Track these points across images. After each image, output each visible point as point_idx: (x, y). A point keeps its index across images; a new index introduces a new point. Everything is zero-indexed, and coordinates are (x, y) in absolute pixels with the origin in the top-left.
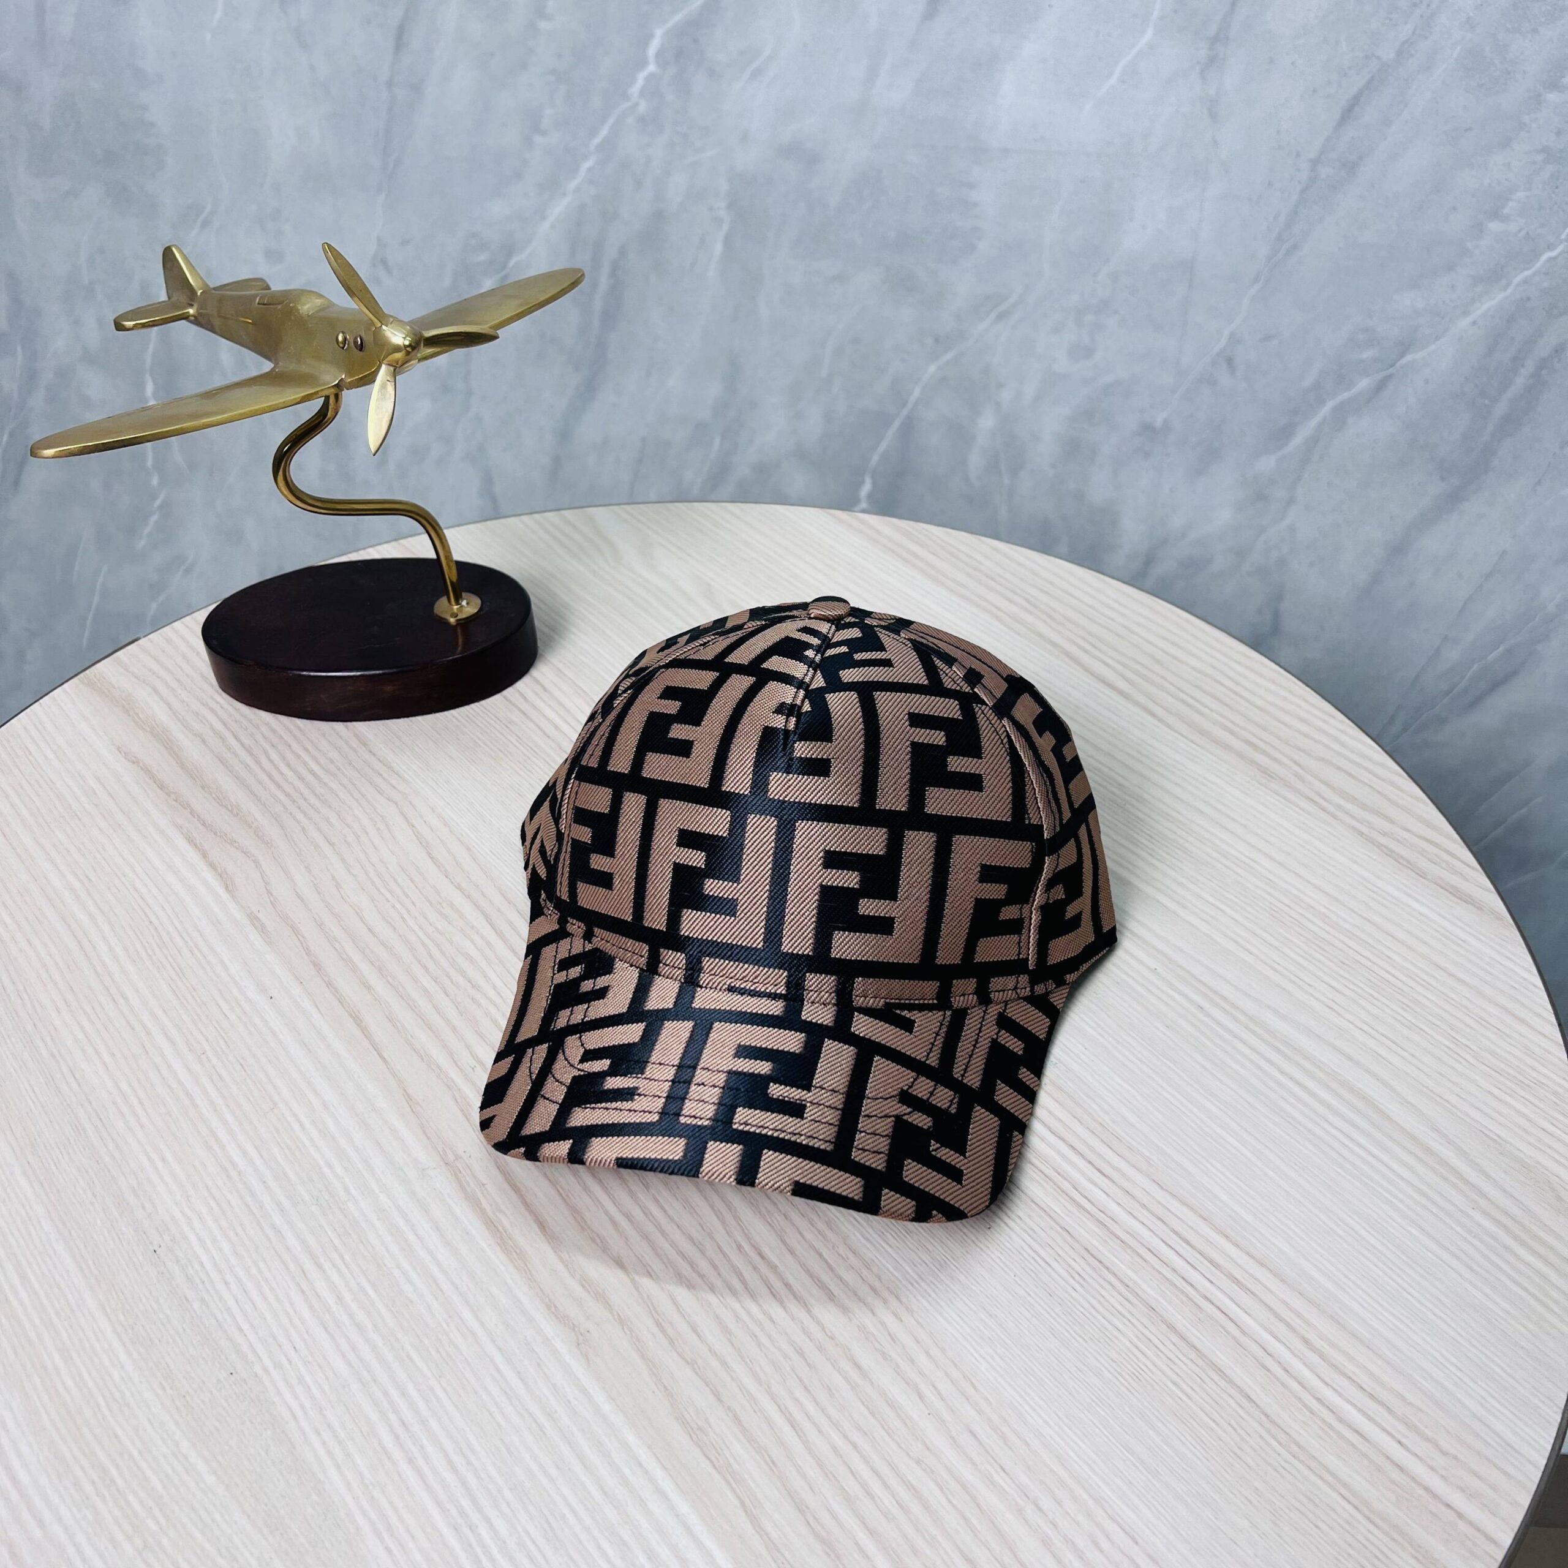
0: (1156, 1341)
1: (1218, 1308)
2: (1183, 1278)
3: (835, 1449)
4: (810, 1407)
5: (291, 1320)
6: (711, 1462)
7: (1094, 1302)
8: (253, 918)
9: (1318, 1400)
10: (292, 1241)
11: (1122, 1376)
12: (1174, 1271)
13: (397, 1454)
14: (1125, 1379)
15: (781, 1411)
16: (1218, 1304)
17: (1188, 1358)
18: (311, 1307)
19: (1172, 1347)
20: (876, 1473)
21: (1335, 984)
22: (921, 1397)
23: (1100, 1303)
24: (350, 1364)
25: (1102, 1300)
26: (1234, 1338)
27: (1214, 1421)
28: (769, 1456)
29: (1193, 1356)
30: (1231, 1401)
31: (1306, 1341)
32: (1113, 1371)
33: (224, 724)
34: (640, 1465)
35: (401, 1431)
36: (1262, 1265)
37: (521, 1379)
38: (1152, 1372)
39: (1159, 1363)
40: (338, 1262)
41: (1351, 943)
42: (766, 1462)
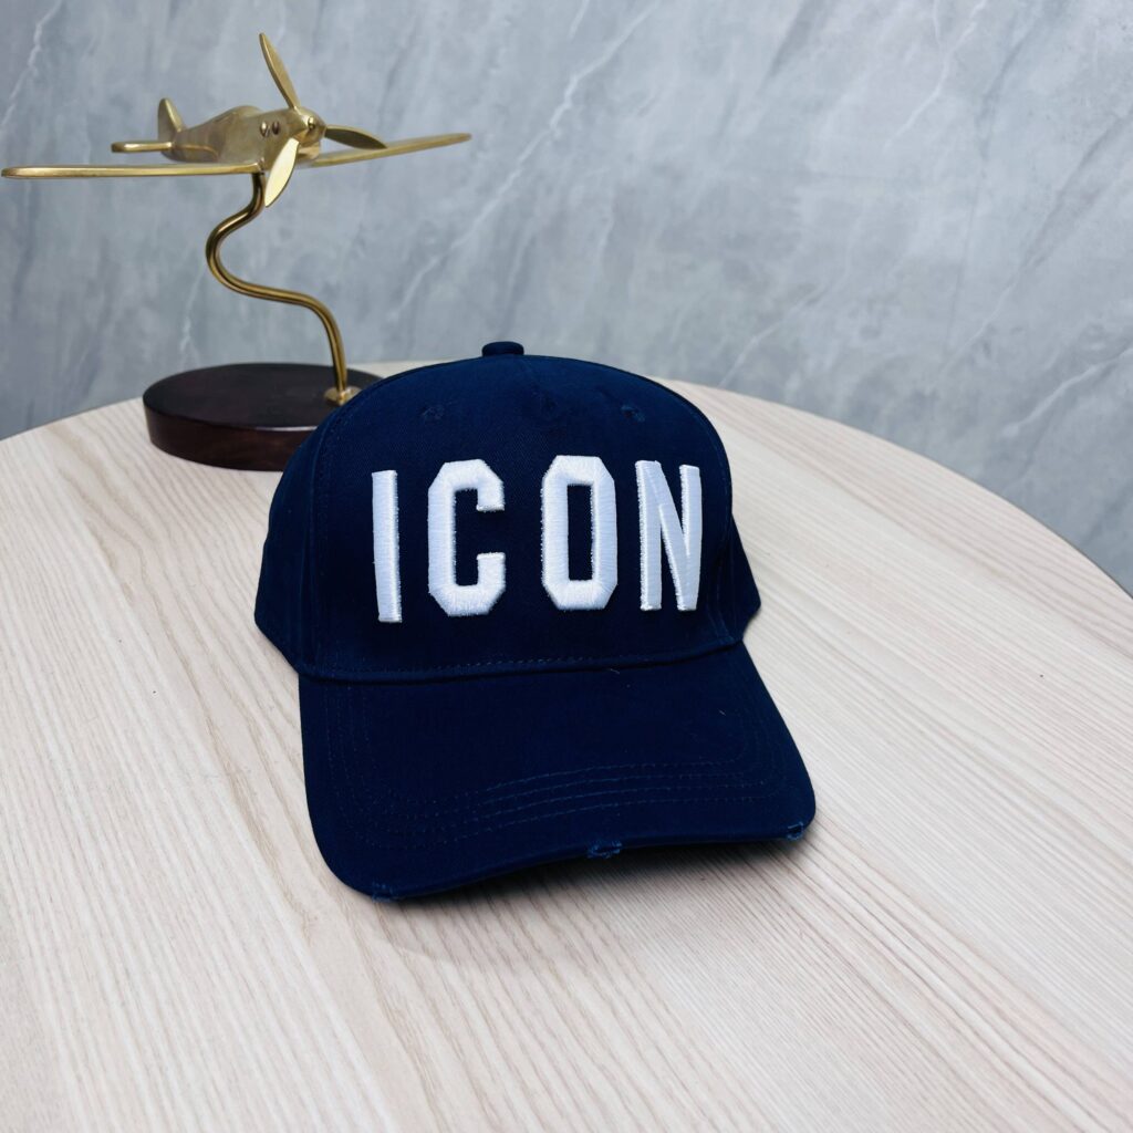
0: (849, 992)
1: (913, 971)
2: (882, 942)
3: (523, 1047)
4: (506, 1006)
5: (55, 877)
6: (402, 1041)
7: (793, 952)
8: (125, 588)
9: (1007, 1064)
10: (77, 815)
11: (812, 1017)
12: (874, 935)
13: (113, 998)
14: (815, 1021)
15: (479, 1008)
16: (914, 968)
17: (879, 1010)
18: (77, 870)
19: (864, 999)
20: (559, 1073)
21: (1045, 727)
22: (615, 1012)
23: (799, 952)
24: (95, 918)
25: (801, 950)
26: (927, 999)
27: (900, 1070)
28: (459, 1045)
29: (884, 1009)
30: (919, 1055)
31: (998, 1011)
32: (804, 1012)
33: (146, 463)
34: (335, 1036)
35: (122, 977)
36: (960, 940)
37: (245, 950)
38: (841, 1017)
39: (850, 1011)
40: (111, 836)
41: (1063, 699)
42: (454, 1049)
